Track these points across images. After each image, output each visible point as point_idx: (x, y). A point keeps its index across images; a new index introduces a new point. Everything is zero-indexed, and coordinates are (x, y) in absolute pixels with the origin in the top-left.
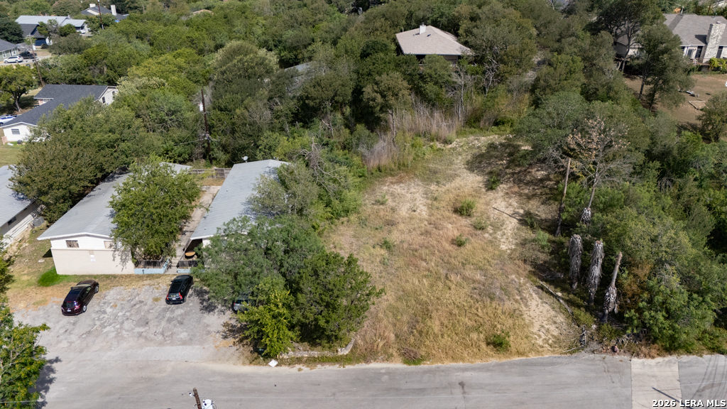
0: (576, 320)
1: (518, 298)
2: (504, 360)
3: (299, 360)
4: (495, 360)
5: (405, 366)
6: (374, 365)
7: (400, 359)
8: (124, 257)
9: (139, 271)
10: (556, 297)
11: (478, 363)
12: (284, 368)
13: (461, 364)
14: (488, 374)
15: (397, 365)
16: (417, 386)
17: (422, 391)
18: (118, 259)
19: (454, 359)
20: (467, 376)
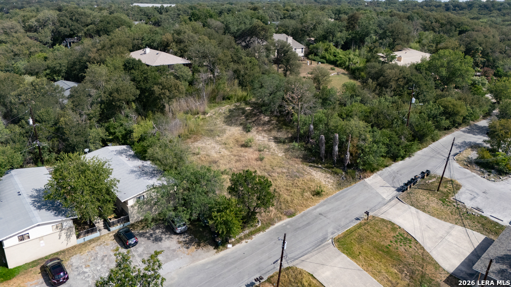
0: (336, 173)
1: (306, 173)
2: (325, 199)
3: (241, 239)
4: (321, 200)
5: (290, 219)
6: (277, 225)
7: (285, 217)
8: (69, 234)
9: (81, 240)
10: (320, 167)
11: (317, 204)
12: (238, 246)
13: (311, 208)
14: (325, 206)
15: (287, 220)
16: (305, 223)
17: (308, 224)
18: (64, 236)
19: (307, 207)
20: (319, 210)
